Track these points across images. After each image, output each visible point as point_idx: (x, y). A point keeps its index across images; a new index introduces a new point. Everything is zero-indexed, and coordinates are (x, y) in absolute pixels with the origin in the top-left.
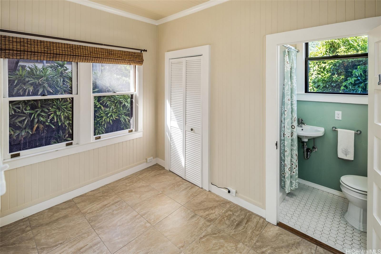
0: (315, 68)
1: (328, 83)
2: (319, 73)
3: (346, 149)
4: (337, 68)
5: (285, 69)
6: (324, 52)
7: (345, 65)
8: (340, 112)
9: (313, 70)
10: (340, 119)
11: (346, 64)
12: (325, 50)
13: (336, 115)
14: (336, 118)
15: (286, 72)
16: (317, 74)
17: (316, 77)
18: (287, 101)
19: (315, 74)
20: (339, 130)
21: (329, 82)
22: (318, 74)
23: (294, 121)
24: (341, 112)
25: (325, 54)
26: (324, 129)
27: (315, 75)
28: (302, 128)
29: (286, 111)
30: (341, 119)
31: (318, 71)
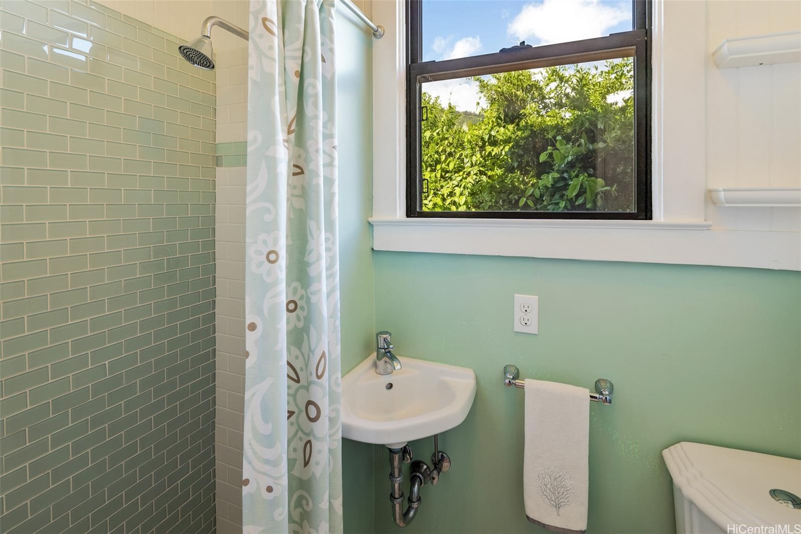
0: (474, 158)
1: (502, 195)
2: (483, 171)
3: (555, 479)
4: (520, 153)
5: (252, 61)
6: (494, 120)
7: (539, 145)
8: (532, 300)
9: (469, 164)
10: (533, 329)
11: (541, 144)
12: (495, 114)
13: (518, 314)
14: (518, 328)
15: (255, 82)
16: (479, 173)
17: (477, 180)
18: (260, 265)
19: (475, 172)
20: (529, 384)
21: (504, 193)
22: (481, 173)
23: (314, 378)
24: (537, 297)
25: (495, 124)
26: (473, 375)
27: (475, 177)
28: (388, 379)
29: (253, 327)
30: (537, 333)
31: (482, 167)
